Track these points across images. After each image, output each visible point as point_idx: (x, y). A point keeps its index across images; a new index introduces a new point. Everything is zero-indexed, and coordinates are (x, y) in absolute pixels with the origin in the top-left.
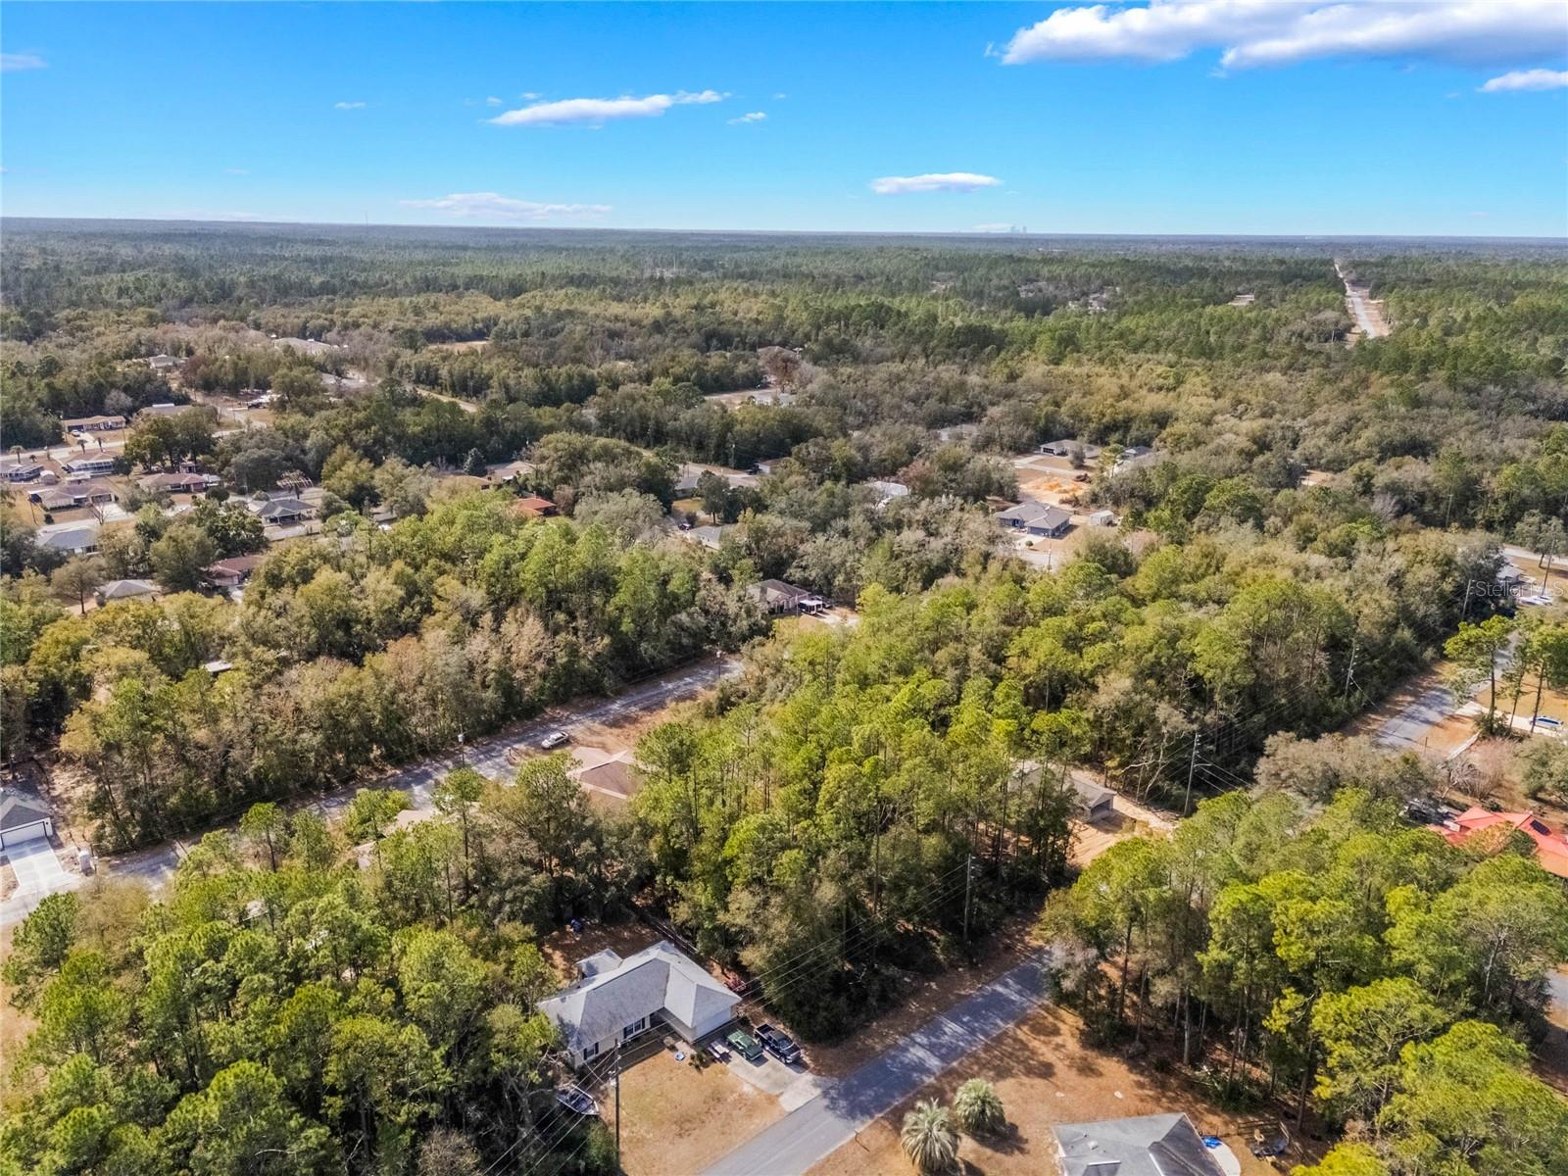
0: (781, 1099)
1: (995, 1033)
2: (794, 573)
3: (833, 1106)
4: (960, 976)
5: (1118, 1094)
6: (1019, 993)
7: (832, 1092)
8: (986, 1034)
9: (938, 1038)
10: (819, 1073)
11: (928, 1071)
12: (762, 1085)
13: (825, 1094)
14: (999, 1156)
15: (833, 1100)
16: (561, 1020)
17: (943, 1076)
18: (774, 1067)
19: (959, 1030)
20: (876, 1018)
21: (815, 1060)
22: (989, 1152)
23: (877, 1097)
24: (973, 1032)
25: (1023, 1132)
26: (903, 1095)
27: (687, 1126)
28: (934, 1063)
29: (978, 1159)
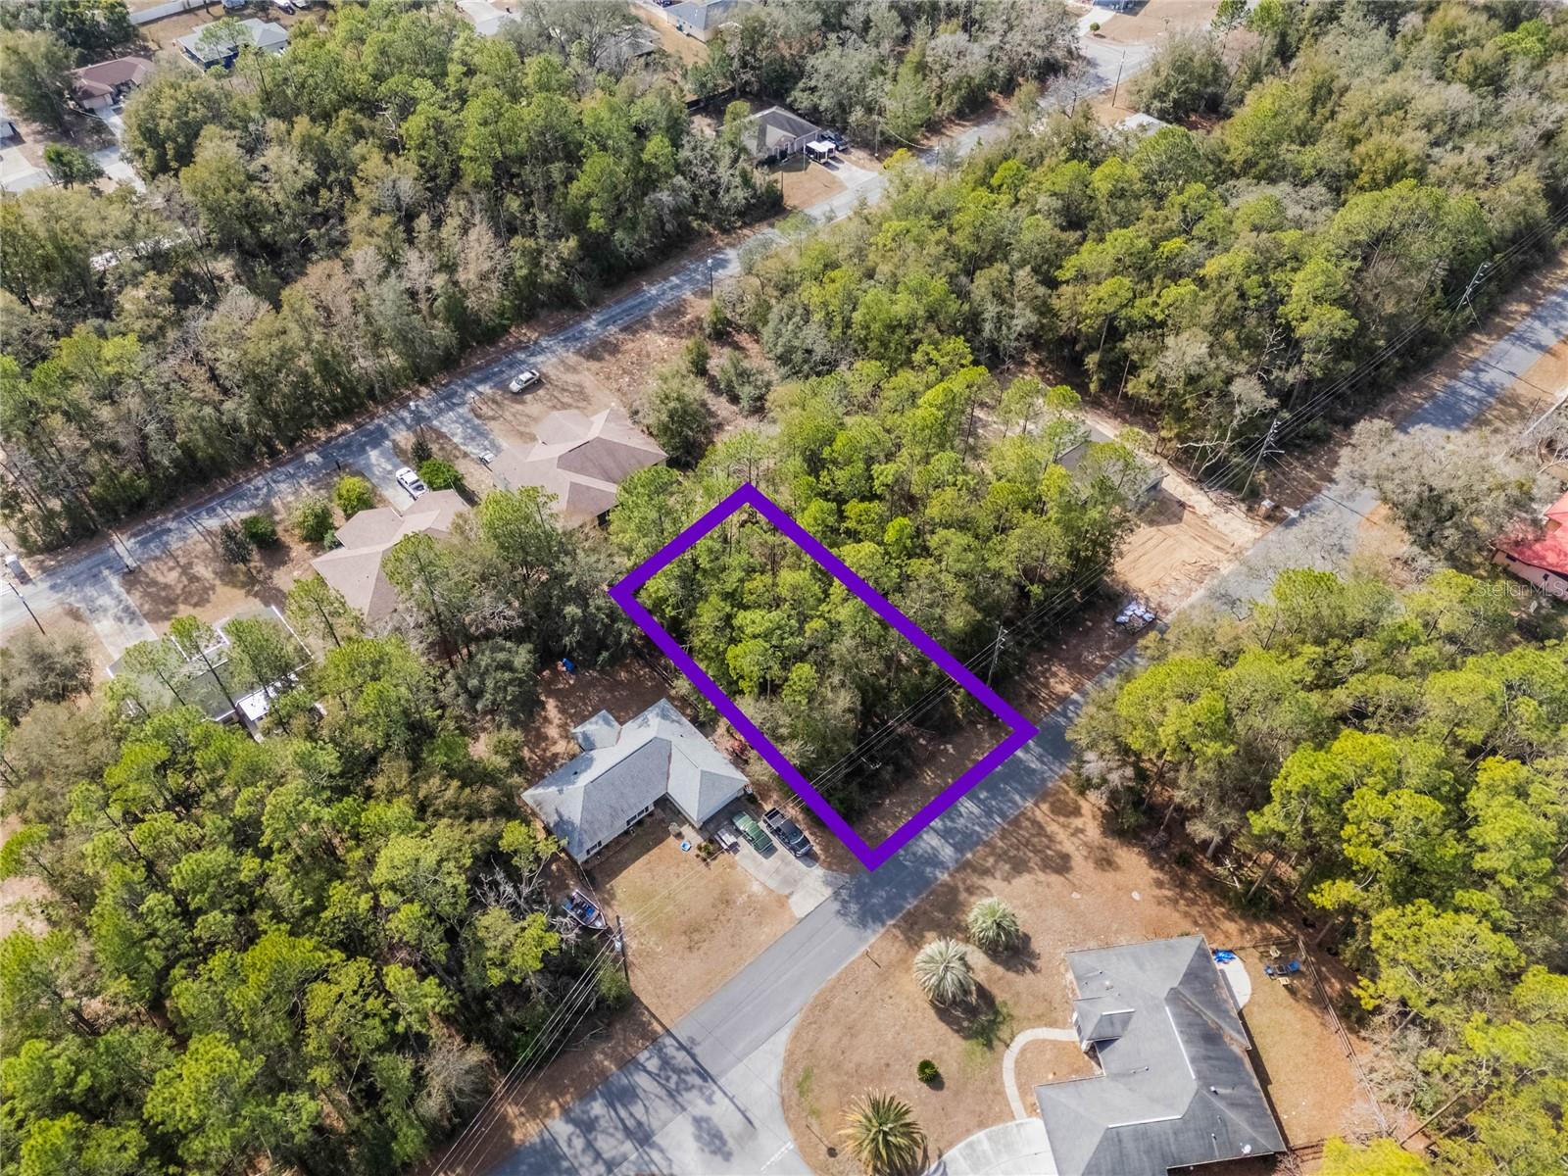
0: (793, 899)
1: (1012, 813)
2: (800, 97)
3: (843, 913)
4: (979, 735)
5: (1136, 895)
6: (1040, 758)
7: (844, 892)
8: (1003, 816)
9: (953, 820)
10: (829, 868)
11: (942, 865)
12: (772, 884)
13: (836, 894)
14: (1011, 975)
15: (844, 901)
16: (560, 816)
17: (957, 870)
18: (783, 859)
19: (976, 810)
20: (890, 792)
21: (825, 849)
22: (1000, 970)
23: (889, 900)
24: (989, 813)
25: (1036, 945)
26: (915, 896)
27: (696, 937)
28: (947, 852)
29: (989, 980)
